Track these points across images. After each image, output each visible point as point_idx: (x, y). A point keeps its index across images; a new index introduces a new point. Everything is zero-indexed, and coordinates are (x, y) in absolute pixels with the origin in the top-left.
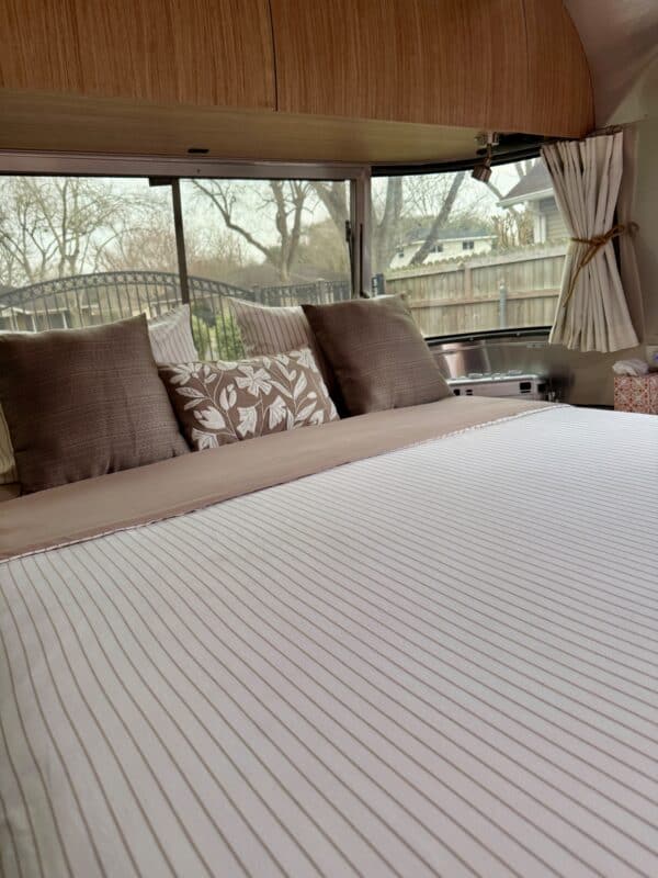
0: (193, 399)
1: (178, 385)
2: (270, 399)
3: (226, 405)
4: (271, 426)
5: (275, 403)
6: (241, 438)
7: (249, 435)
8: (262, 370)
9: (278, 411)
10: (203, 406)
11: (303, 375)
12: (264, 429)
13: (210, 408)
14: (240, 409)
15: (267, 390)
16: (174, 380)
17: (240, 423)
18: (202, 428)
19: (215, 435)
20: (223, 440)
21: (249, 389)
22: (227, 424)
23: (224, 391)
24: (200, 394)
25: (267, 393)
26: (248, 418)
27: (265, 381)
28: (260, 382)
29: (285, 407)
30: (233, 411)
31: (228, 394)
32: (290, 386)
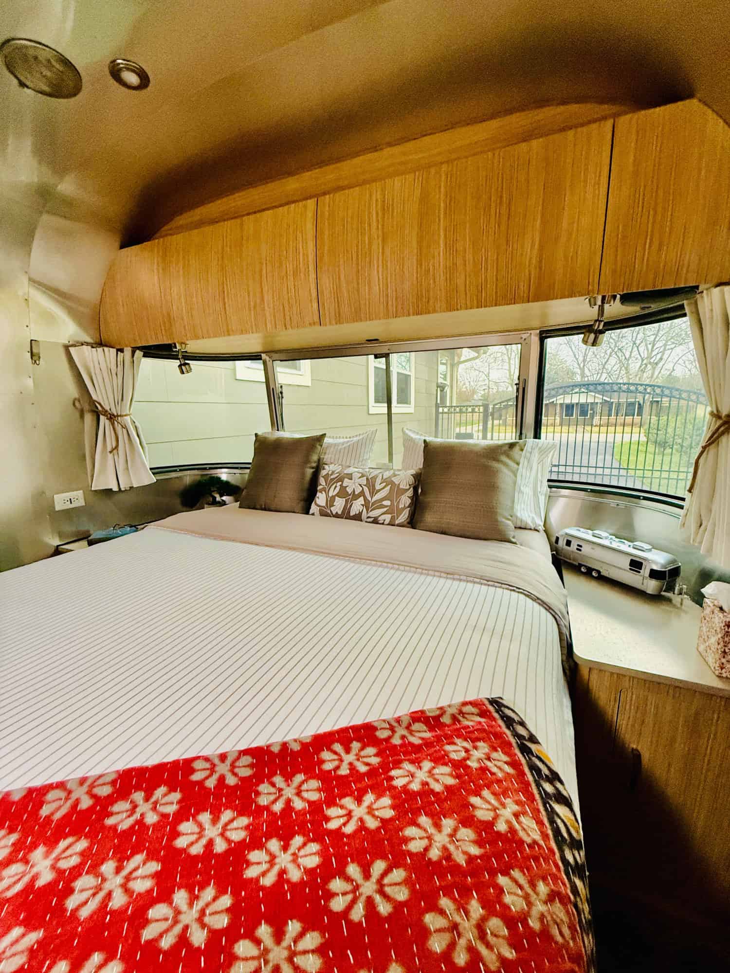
0: (321, 485)
3: (331, 494)
4: (352, 514)
5: (358, 501)
6: (332, 516)
7: (337, 515)
8: (365, 478)
9: (357, 506)
10: (321, 491)
12: (345, 515)
13: (324, 492)
14: (337, 498)
15: (358, 491)
17: (333, 506)
18: (315, 503)
19: (319, 509)
21: (347, 489)
22: (327, 505)
23: (335, 485)
24: (324, 484)
26: (339, 505)
27: (360, 485)
28: (357, 484)
29: (363, 505)
30: (333, 498)
31: (336, 487)
32: (373, 492)
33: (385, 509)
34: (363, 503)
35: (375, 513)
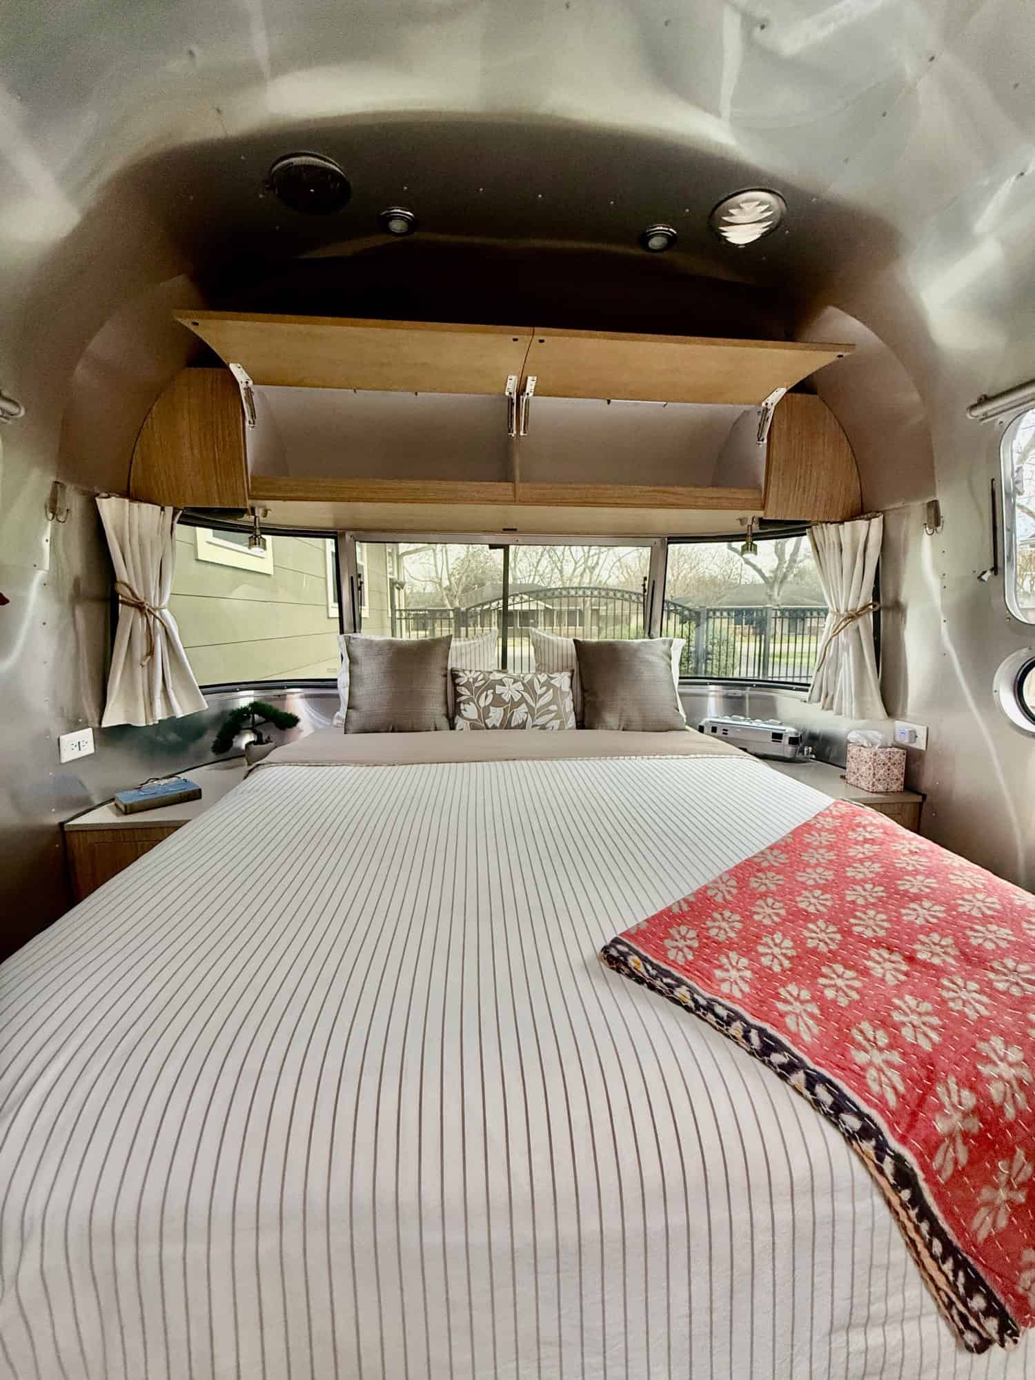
0: (462, 695)
1: (458, 685)
2: (515, 705)
3: (482, 704)
4: (513, 725)
5: (519, 708)
6: (488, 728)
7: (494, 727)
8: (520, 683)
9: (520, 714)
10: (467, 702)
11: (551, 690)
12: (506, 725)
13: (471, 703)
14: (491, 708)
15: (517, 698)
16: (457, 681)
17: (488, 718)
18: (462, 716)
19: (469, 723)
20: (474, 727)
21: (503, 696)
22: (479, 716)
23: (485, 693)
24: (468, 693)
25: (516, 700)
26: (496, 715)
27: (518, 691)
28: (513, 690)
29: (526, 713)
30: (487, 709)
31: (487, 696)
32: (536, 697)
33: (553, 715)
34: (527, 710)
35: (540, 721)
